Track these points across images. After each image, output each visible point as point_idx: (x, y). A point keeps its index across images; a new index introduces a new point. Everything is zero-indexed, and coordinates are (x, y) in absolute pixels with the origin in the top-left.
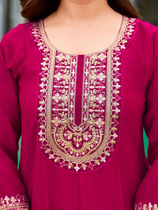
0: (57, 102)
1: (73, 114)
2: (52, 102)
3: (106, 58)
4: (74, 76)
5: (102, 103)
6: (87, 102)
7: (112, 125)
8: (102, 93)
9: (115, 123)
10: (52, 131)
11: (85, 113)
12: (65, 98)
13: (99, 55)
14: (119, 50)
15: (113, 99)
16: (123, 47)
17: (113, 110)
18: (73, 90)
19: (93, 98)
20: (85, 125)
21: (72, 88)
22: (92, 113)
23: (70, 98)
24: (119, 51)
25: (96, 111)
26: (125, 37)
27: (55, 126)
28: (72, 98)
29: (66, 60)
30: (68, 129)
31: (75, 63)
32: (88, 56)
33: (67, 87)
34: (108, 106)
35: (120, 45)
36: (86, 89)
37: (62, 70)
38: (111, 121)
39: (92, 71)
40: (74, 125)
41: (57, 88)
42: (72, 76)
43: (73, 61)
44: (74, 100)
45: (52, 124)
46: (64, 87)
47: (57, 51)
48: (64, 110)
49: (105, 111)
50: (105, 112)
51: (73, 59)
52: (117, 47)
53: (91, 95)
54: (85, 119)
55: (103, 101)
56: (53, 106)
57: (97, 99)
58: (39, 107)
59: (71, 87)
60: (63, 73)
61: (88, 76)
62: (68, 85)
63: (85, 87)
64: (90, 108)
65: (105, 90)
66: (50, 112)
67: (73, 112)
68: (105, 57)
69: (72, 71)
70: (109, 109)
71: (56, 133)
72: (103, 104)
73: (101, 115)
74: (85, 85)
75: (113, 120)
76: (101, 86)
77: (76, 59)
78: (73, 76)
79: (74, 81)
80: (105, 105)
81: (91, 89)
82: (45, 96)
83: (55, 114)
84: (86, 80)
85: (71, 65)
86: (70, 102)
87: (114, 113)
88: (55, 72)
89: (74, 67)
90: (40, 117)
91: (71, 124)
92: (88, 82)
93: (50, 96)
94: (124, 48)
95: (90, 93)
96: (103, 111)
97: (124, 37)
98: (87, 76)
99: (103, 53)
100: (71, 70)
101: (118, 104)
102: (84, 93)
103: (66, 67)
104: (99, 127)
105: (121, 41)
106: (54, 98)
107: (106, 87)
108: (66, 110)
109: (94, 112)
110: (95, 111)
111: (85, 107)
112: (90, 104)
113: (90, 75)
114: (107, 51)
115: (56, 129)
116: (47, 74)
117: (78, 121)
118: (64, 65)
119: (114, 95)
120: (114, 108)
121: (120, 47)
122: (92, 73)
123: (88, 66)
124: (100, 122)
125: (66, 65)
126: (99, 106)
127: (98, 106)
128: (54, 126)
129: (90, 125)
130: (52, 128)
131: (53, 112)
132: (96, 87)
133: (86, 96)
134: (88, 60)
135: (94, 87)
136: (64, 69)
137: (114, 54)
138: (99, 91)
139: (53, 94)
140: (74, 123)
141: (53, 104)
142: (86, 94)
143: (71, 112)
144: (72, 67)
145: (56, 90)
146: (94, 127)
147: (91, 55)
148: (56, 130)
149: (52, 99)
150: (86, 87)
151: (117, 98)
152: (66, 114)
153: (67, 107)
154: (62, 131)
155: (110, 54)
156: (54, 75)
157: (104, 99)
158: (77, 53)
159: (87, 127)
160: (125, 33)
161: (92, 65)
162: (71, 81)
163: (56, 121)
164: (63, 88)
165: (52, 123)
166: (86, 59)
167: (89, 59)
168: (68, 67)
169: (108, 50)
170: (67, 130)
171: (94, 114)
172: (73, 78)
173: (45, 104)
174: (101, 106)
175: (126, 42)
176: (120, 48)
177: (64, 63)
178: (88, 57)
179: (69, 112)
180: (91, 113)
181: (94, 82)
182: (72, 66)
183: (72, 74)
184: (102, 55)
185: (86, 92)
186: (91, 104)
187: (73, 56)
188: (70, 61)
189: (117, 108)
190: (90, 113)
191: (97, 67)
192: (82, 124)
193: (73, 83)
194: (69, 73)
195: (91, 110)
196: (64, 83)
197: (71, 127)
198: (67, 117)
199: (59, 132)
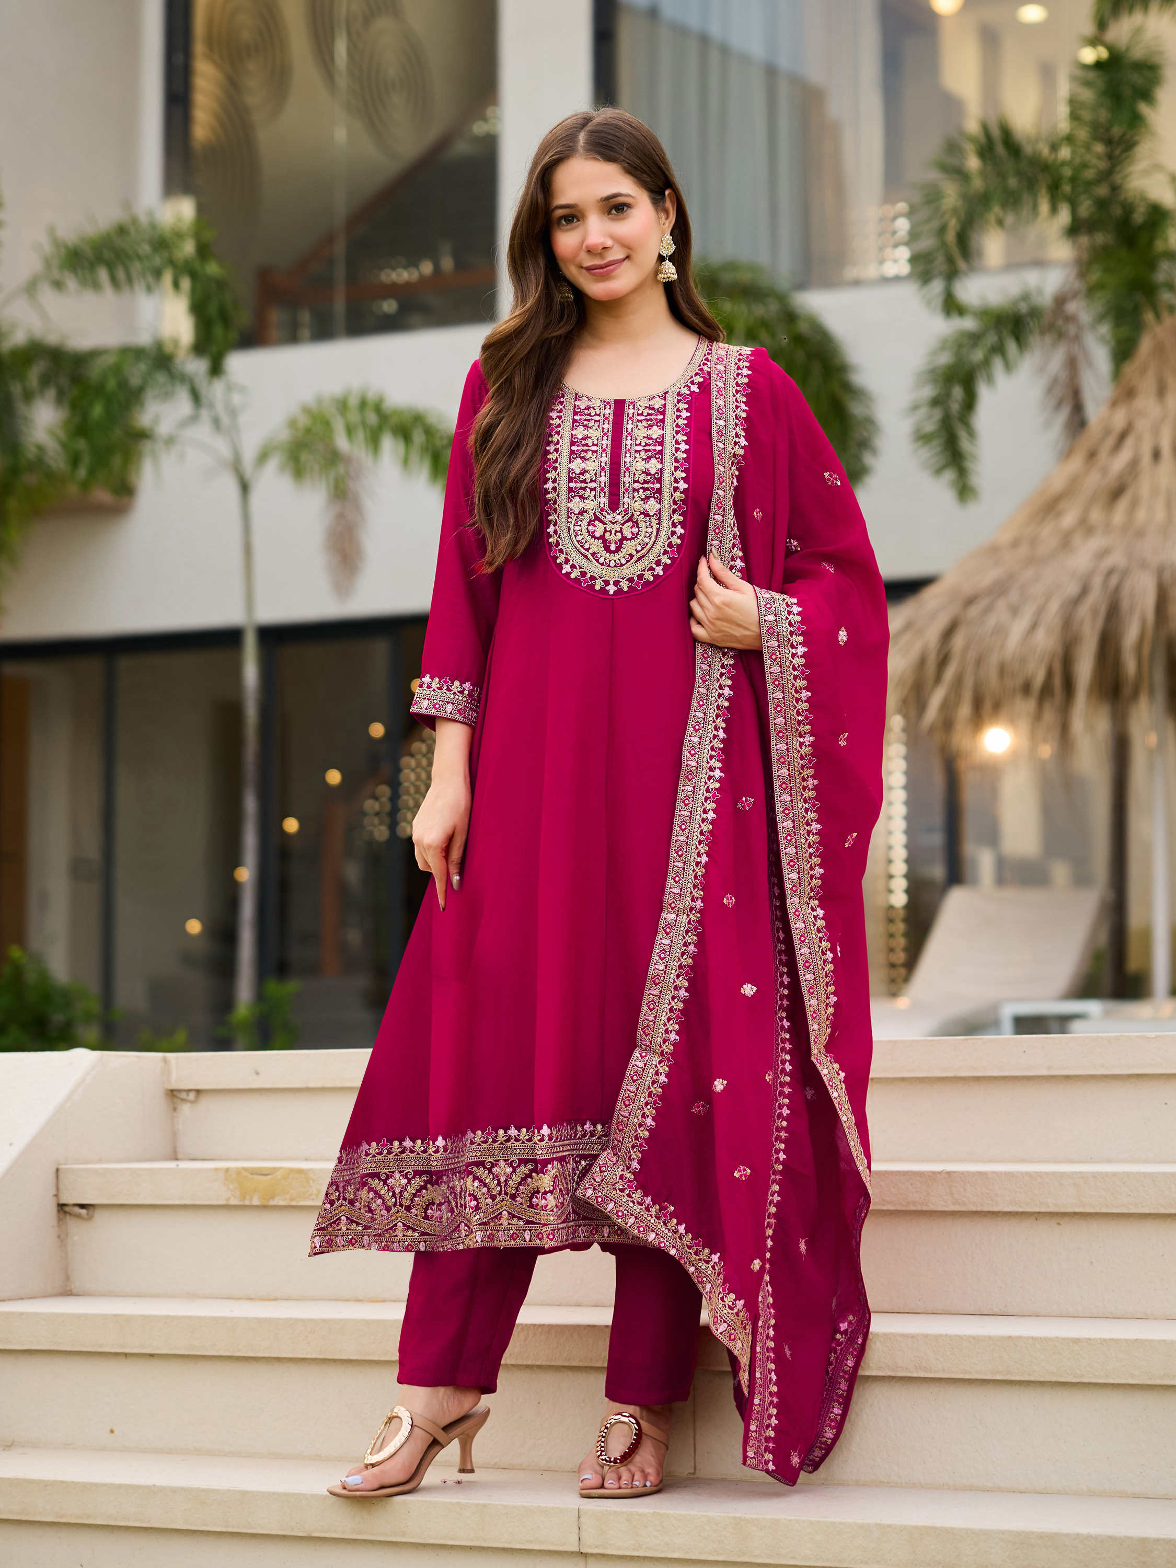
0: (578, 472)
1: (605, 492)
2: (569, 473)
3: (665, 404)
4: (608, 431)
5: (656, 473)
6: (629, 472)
7: (674, 511)
8: (655, 457)
9: (680, 508)
10: (568, 522)
11: (627, 490)
12: (591, 466)
13: (652, 399)
14: (688, 392)
15: (675, 466)
16: (695, 388)
17: (676, 485)
18: (606, 453)
19: (641, 465)
20: (625, 510)
21: (604, 450)
22: (639, 489)
23: (601, 466)
24: (687, 395)
25: (646, 486)
26: (699, 372)
27: (573, 512)
28: (603, 465)
29: (593, 408)
30: (597, 518)
31: (609, 411)
32: (633, 401)
33: (594, 448)
34: (667, 478)
35: (690, 385)
36: (629, 450)
37: (585, 423)
38: (672, 504)
39: (639, 424)
40: (606, 511)
41: (578, 451)
42: (603, 431)
43: (605, 409)
44: (606, 469)
45: (569, 511)
46: (590, 448)
47: (576, 394)
48: (589, 485)
49: (661, 485)
50: (661, 487)
51: (605, 405)
52: (684, 387)
53: (636, 459)
54: (626, 500)
55: (658, 470)
56: (570, 480)
57: (648, 466)
58: (546, 483)
59: (602, 448)
60: (588, 427)
61: (632, 431)
62: (597, 445)
63: (626, 448)
64: (635, 482)
65: (661, 452)
66: (565, 489)
67: (606, 489)
68: (663, 402)
69: (604, 424)
70: (668, 483)
71: (574, 525)
72: (658, 473)
73: (654, 493)
74: (626, 445)
75: (675, 503)
76: (655, 445)
77: (610, 406)
78: (606, 431)
79: (607, 439)
80: (661, 476)
81: (636, 451)
82: (557, 465)
83: (574, 492)
84: (629, 438)
85: (602, 415)
86: (601, 472)
87: (676, 489)
88: (573, 425)
89: (607, 418)
90: (549, 500)
91: (602, 510)
92: (631, 440)
93: (566, 464)
94: (697, 390)
95: (635, 458)
96: (658, 486)
97: (697, 371)
98: (629, 431)
99: (659, 397)
100: (601, 422)
101: (684, 475)
102: (625, 457)
103: (592, 418)
104: (651, 514)
105: (692, 377)
106: (572, 466)
107: (663, 447)
108: (593, 485)
109: (642, 488)
110: (643, 486)
111: (627, 479)
112: (635, 474)
113: (636, 430)
114: (666, 393)
115: (574, 519)
116: (559, 429)
117: (614, 504)
118: (589, 415)
119: (676, 460)
120: (676, 481)
121: (690, 387)
122: (638, 427)
123: (633, 416)
124: (652, 506)
125: (592, 414)
126: (651, 478)
127: (649, 478)
128: (571, 513)
129: (635, 511)
130: (569, 517)
131: (570, 490)
132: (645, 448)
133: (628, 463)
134: (631, 407)
135: (643, 448)
136: (589, 420)
137: (679, 398)
138: (650, 454)
139: (570, 459)
140: (607, 508)
141: (571, 475)
142: (628, 459)
143: (602, 489)
144: (603, 418)
145: (576, 454)
146: (641, 513)
147: (638, 399)
148: (576, 520)
149: (569, 468)
150: (628, 447)
151: (682, 465)
152: (593, 492)
153: (595, 481)
154: (585, 523)
155: (671, 399)
156: (573, 430)
157: (659, 466)
158: (613, 396)
159: (629, 515)
160: (700, 365)
161: (638, 415)
162: (602, 440)
163: (576, 505)
164: (589, 450)
165: (568, 508)
166: (629, 405)
167: (634, 406)
168: (597, 418)
169: (668, 392)
170: (594, 521)
171: (641, 491)
172: (605, 434)
173: (557, 476)
174: (655, 478)
175: (701, 380)
176: (689, 390)
177: (589, 412)
178: (632, 403)
179: (598, 489)
180: (637, 490)
181: (642, 441)
182: (604, 416)
183: (603, 428)
184: (657, 399)
185: (628, 455)
186: (637, 476)
187: (605, 402)
188: (600, 409)
189: (682, 481)
190: (634, 490)
191: (648, 417)
192: (621, 509)
193: (605, 442)
194: (599, 426)
195: (636, 486)
196: (589, 442)
197: (602, 514)
198: (595, 496)
199: (580, 523)
